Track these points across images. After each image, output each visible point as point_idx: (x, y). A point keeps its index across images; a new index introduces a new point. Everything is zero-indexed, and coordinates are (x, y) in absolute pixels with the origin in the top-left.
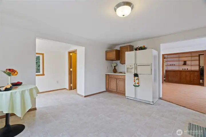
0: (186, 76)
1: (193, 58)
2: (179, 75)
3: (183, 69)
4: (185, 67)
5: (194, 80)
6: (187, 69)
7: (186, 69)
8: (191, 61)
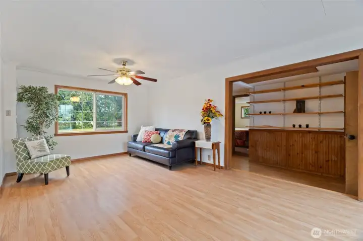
0: (305, 147)
1: (326, 91)
2: (284, 143)
3: (294, 126)
4: (301, 120)
5: (327, 161)
6: (307, 126)
7: (304, 126)
8: (321, 98)
